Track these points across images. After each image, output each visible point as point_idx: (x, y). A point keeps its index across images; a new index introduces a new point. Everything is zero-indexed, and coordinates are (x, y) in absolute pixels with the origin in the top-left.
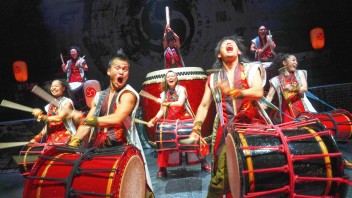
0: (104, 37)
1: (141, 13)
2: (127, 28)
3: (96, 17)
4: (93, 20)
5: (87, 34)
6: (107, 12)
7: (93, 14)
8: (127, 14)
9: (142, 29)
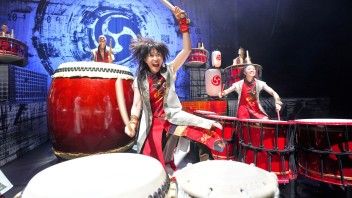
0: (55, 39)
1: (95, 24)
2: (79, 35)
3: (49, 19)
4: (45, 22)
5: (37, 34)
6: (61, 17)
7: (46, 16)
8: (82, 22)
9: (94, 38)
